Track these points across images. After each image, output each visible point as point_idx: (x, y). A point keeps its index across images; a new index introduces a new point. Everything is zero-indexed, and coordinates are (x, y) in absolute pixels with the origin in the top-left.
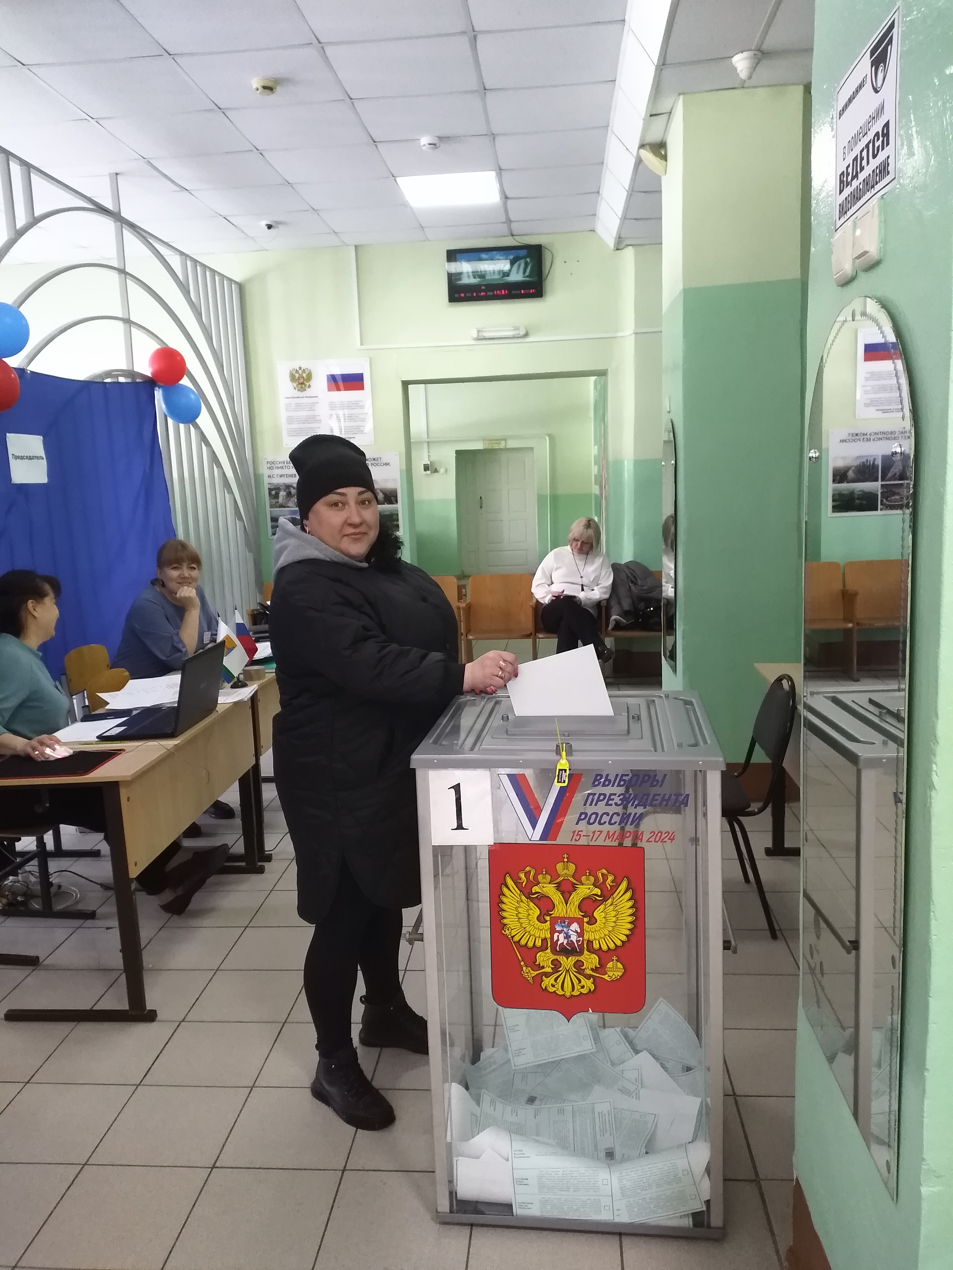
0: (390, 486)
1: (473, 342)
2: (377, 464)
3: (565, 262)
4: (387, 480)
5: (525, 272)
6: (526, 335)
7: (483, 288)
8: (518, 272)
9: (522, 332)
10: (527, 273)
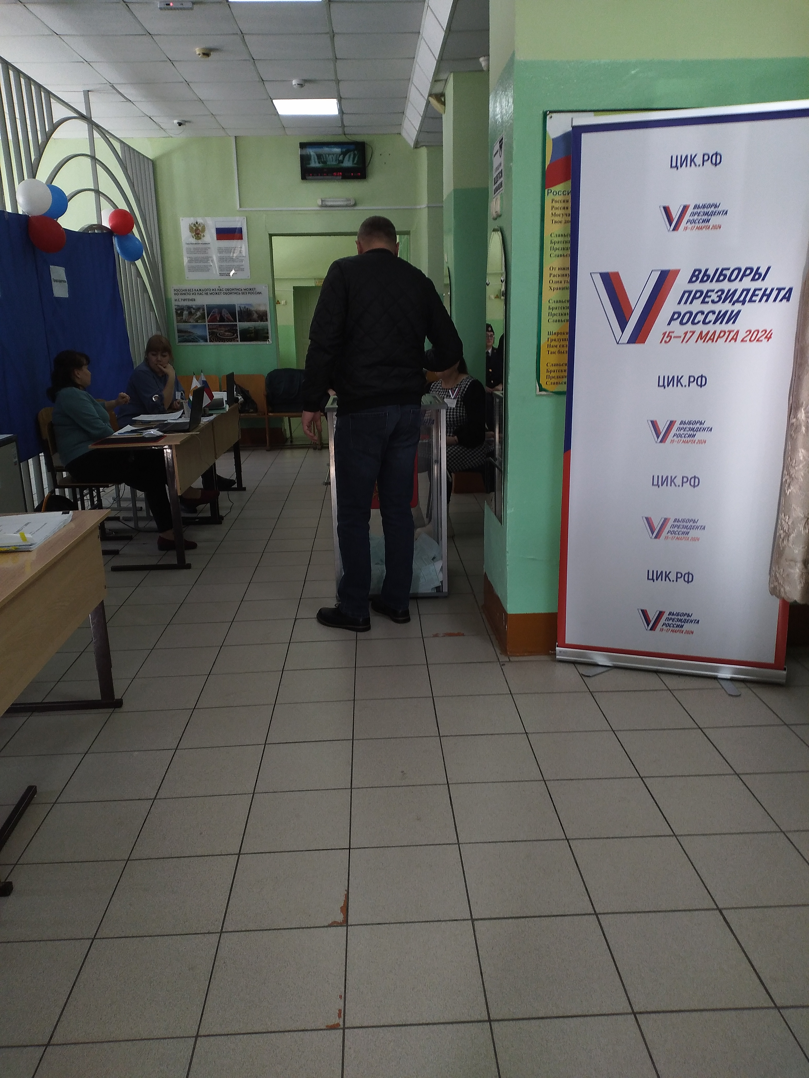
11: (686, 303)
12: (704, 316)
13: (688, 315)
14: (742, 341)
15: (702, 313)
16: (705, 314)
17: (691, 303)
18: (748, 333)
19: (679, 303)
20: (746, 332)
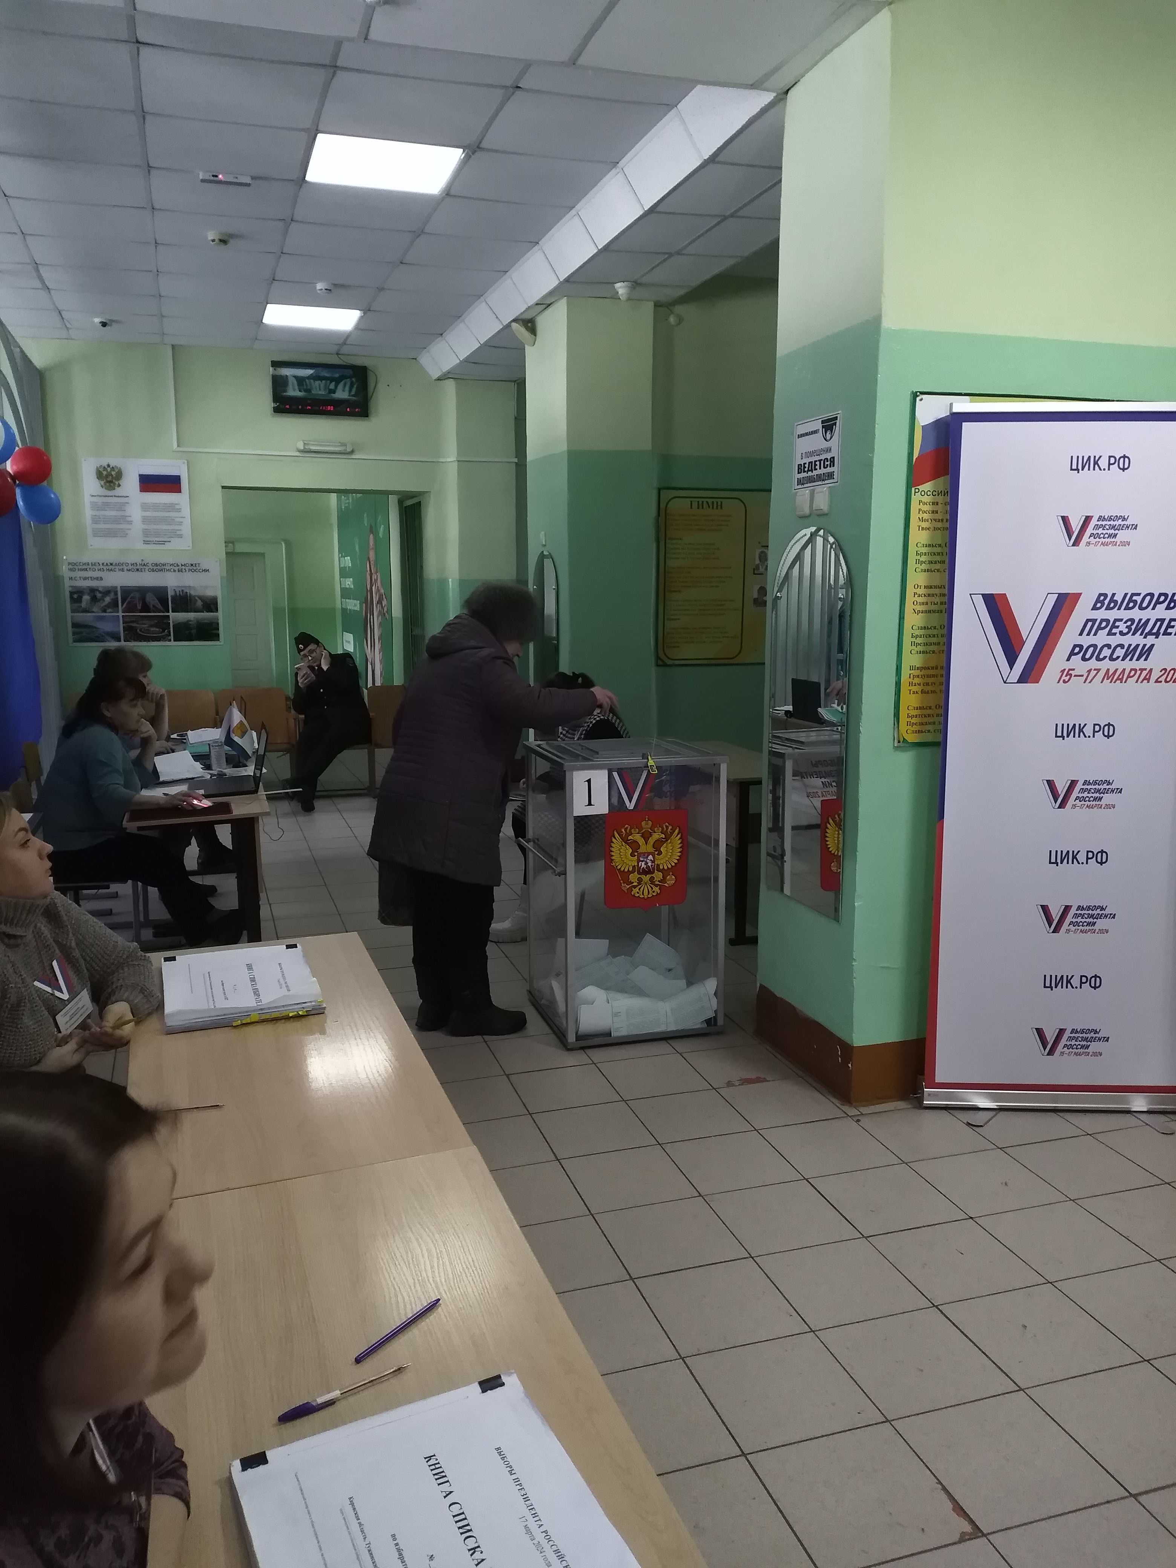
0: (210, 593)
1: (298, 454)
2: (195, 570)
3: (388, 386)
4: (206, 587)
5: (350, 391)
6: (352, 452)
7: (309, 402)
8: (344, 391)
9: (349, 450)
10: (353, 393)
11: (1088, 634)
12: (1110, 651)
13: (1091, 649)
14: (1157, 681)
15: (1109, 646)
16: (1112, 648)
17: (1095, 634)
18: (1163, 672)
19: (1081, 634)
20: (1161, 671)
